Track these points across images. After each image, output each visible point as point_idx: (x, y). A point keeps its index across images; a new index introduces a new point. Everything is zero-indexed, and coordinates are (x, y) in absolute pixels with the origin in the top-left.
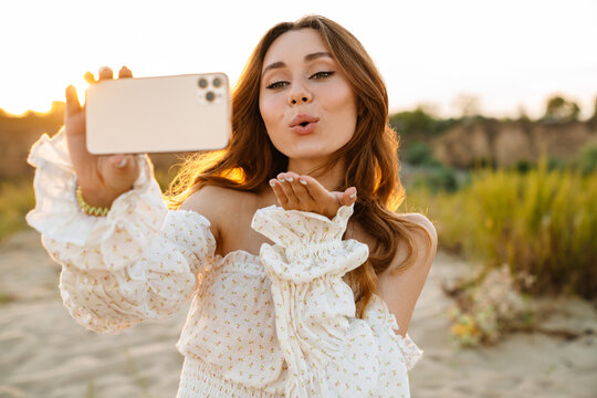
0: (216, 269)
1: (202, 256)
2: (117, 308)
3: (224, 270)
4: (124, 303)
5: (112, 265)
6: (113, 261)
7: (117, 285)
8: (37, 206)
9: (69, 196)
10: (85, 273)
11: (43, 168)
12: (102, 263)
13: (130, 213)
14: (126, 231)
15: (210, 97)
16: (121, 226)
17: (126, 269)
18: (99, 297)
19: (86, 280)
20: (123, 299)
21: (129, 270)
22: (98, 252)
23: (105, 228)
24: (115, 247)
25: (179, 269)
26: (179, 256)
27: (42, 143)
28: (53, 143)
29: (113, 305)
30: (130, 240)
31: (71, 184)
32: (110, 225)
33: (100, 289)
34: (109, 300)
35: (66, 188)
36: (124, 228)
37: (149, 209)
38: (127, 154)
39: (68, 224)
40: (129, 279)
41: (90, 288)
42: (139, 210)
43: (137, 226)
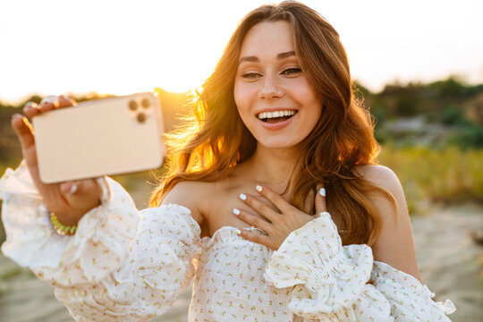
0: (207, 249)
1: (190, 241)
2: (112, 313)
3: (215, 248)
4: (117, 305)
5: (94, 278)
6: (94, 273)
7: (105, 291)
8: (8, 238)
9: (43, 220)
10: (73, 288)
11: (8, 201)
12: (84, 278)
13: (103, 226)
14: (102, 244)
15: (141, 119)
16: (95, 240)
17: (112, 275)
18: (91, 307)
19: (76, 293)
20: (115, 303)
21: (116, 275)
22: (79, 268)
23: (75, 248)
24: (94, 260)
25: (168, 260)
26: (165, 248)
27: (7, 177)
28: (17, 175)
29: (108, 312)
30: (107, 252)
31: (43, 209)
32: (79, 244)
33: (90, 299)
34: (102, 308)
35: (38, 214)
36: (99, 241)
37: (121, 219)
38: (75, 181)
39: (42, 248)
40: (116, 284)
41: (81, 300)
42: (111, 222)
43: (112, 237)
